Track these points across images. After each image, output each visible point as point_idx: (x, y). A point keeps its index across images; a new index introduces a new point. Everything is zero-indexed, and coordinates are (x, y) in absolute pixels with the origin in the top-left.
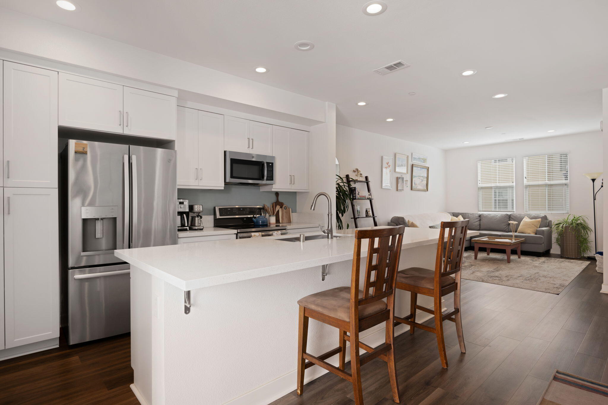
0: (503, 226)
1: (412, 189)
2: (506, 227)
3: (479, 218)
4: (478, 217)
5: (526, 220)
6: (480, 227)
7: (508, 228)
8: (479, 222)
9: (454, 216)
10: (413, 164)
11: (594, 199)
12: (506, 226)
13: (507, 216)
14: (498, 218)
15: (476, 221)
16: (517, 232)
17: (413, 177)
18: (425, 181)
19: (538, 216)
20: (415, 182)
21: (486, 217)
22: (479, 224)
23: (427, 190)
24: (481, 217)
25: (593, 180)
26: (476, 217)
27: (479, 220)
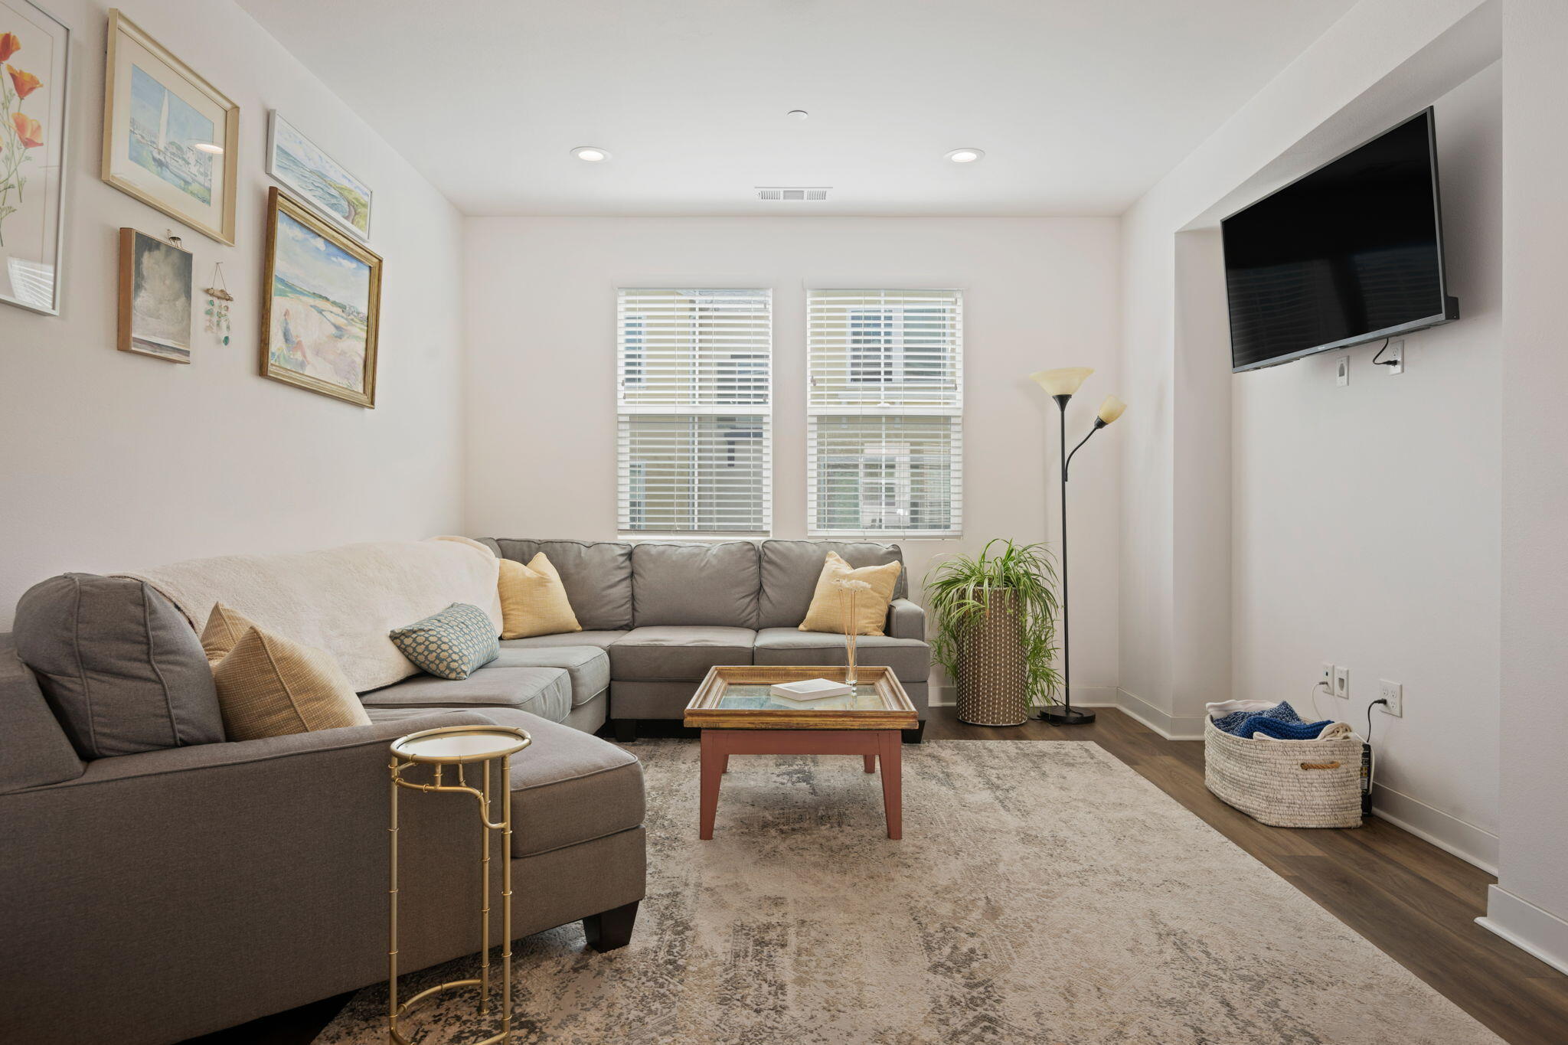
0: (739, 602)
1: (262, 369)
2: (748, 605)
3: (627, 563)
4: (624, 558)
5: (834, 565)
6: (634, 609)
7: (758, 608)
8: (628, 582)
9: (504, 558)
10: (273, 191)
11: (1065, 478)
12: (748, 600)
13: (752, 553)
14: (714, 562)
15: (617, 579)
16: (801, 627)
17: (276, 286)
18: (358, 338)
19: (870, 549)
20: (291, 327)
21: (660, 558)
22: (630, 593)
23: (365, 399)
24: (635, 557)
25: (1063, 400)
26: (614, 559)
27: (624, 573)
